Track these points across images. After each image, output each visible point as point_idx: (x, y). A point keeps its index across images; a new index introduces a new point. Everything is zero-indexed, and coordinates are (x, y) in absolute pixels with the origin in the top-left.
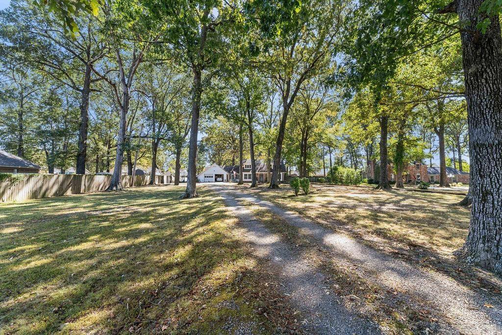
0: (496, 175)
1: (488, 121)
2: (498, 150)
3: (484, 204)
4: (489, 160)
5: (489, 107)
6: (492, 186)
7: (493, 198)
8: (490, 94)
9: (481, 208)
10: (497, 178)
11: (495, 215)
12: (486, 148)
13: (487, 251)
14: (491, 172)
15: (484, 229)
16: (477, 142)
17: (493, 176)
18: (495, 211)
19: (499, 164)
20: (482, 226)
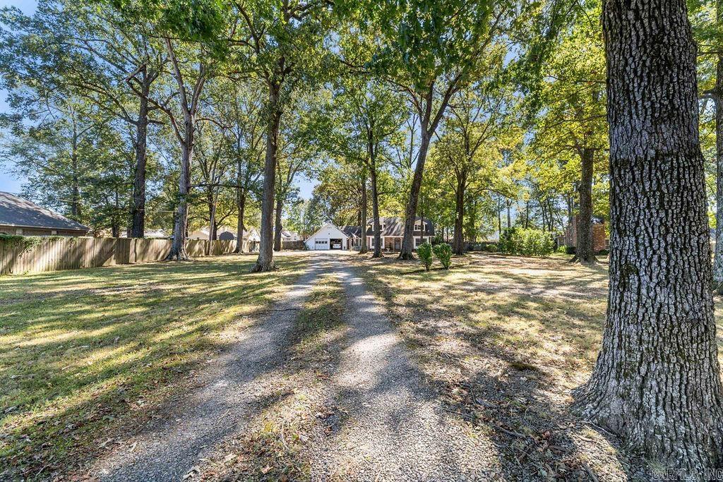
0: (646, 229)
1: (636, 107)
2: (653, 171)
3: (622, 294)
4: (636, 194)
5: (639, 74)
6: (639, 253)
7: (639, 280)
8: (644, 42)
9: (618, 301)
10: (649, 235)
11: (640, 318)
12: (632, 169)
13: (622, 397)
14: (637, 224)
15: (619, 347)
16: (616, 156)
17: (641, 231)
18: (642, 311)
19: (655, 204)
20: (616, 340)
